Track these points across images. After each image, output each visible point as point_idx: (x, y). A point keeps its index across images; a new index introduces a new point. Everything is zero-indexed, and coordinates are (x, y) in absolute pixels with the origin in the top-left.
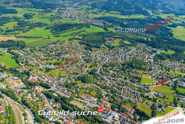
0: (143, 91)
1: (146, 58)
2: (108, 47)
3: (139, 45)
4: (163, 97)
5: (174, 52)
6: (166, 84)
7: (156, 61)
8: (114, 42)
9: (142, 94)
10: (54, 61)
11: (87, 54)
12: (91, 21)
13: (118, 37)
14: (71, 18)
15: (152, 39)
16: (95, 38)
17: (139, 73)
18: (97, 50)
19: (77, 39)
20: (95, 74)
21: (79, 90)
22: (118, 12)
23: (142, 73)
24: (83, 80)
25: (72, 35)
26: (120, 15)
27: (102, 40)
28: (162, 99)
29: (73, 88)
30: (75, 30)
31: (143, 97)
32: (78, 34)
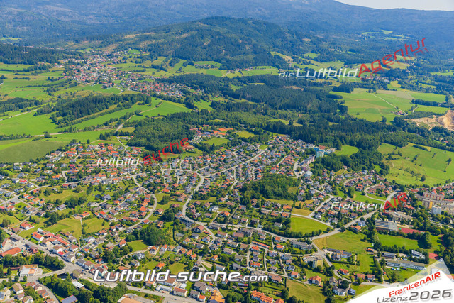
0: (298, 250)
1: (295, 168)
2: (201, 149)
3: (274, 138)
4: (346, 261)
5: (355, 150)
6: (350, 229)
7: (319, 175)
8: (213, 136)
9: (297, 259)
10: (67, 195)
11: (150, 171)
12: (152, 88)
13: (222, 122)
14: (101, 83)
15: (300, 122)
16: (167, 128)
17: (282, 207)
18: (174, 159)
19: (122, 134)
20: (175, 218)
21: (139, 265)
22: (214, 63)
23: (290, 207)
24: (148, 238)
25: (106, 124)
26: (220, 69)
27: (184, 132)
28: (345, 266)
29: (122, 262)
30: (114, 111)
31: (301, 266)
32: (123, 120)
